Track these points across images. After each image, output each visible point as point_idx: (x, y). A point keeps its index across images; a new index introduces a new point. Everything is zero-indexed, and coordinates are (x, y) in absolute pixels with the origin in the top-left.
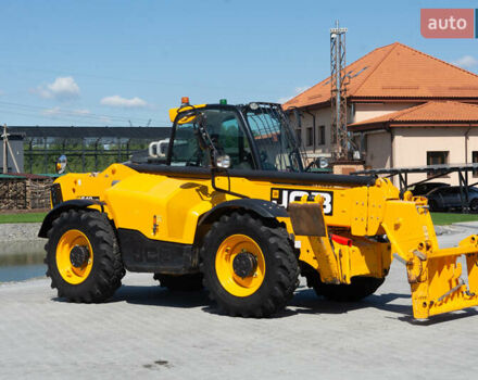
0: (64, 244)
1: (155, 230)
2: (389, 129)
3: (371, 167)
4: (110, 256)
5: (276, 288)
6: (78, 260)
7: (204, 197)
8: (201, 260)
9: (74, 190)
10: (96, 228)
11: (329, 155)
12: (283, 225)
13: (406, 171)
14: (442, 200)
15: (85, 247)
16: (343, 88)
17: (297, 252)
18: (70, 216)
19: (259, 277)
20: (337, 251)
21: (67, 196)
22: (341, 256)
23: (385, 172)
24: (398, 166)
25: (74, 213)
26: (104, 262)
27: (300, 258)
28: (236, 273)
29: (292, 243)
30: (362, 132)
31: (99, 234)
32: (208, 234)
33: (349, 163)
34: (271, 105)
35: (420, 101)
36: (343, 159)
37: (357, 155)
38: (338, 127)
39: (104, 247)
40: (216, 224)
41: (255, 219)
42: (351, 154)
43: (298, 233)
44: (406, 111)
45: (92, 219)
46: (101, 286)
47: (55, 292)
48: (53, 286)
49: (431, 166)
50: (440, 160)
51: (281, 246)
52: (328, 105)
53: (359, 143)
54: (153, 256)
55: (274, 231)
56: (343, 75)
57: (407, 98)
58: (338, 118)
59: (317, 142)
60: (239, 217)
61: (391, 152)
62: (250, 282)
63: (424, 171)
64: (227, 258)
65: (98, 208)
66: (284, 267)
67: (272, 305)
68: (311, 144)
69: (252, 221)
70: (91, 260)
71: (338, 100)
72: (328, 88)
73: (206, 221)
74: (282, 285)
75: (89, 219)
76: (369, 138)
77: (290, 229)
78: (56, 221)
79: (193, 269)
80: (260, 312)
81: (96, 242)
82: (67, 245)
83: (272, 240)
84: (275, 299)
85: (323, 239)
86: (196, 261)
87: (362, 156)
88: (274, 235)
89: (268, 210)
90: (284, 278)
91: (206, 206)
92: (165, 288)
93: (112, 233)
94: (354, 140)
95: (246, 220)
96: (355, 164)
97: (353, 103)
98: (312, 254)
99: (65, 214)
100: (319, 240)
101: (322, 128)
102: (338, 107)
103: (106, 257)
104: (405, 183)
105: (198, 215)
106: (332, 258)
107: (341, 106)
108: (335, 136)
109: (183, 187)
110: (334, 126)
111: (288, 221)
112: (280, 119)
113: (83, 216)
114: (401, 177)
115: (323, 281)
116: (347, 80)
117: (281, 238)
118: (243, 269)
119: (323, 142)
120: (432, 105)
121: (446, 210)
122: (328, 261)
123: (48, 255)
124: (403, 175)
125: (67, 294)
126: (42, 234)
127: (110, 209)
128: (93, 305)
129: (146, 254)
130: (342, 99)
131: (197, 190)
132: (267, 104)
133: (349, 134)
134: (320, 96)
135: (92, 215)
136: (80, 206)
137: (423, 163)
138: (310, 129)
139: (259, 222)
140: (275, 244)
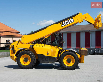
2: (0, 36)
54: (47, 59)
62: (70, 64)
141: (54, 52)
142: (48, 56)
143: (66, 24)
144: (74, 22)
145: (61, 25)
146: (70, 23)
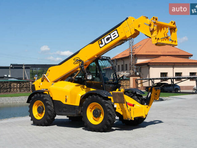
0: (35, 105)
1: (66, 101)
2: (148, 65)
3: (142, 77)
4: (51, 110)
5: (108, 122)
6: (40, 111)
7: (83, 89)
8: (82, 111)
9: (39, 87)
10: (46, 100)
11: (129, 74)
12: (110, 99)
13: (154, 79)
14: (166, 88)
15: (42, 106)
16: (133, 52)
17: (115, 109)
18: (37, 96)
19: (102, 118)
20: (129, 109)
21: (37, 89)
22: (130, 110)
23: (147, 79)
24: (151, 77)
25: (39, 95)
26: (49, 112)
27: (116, 111)
28: (94, 116)
29: (113, 106)
30: (139, 66)
31: (47, 102)
32: (84, 103)
33: (135, 76)
34: (107, 57)
35: (158, 56)
36: (133, 75)
37: (138, 74)
38: (132, 64)
39: (49, 107)
40: (87, 99)
41: (100, 97)
42: (136, 73)
43: (115, 102)
44: (153, 59)
45: (45, 97)
46: (48, 120)
47: (32, 122)
48: (31, 120)
49: (162, 77)
50: (165, 75)
51: (109, 107)
52: (128, 58)
53: (138, 70)
54: (65, 110)
55: (107, 101)
56: (133, 48)
57: (154, 55)
58: (132, 61)
59: (125, 70)
60: (95, 96)
61: (149, 73)
62: (99, 119)
63: (160, 79)
64: (91, 111)
65: (47, 93)
66: (110, 114)
67: (106, 128)
68: (123, 70)
69: (99, 98)
70: (44, 111)
71: (132, 56)
72: (128, 52)
73: (83, 98)
74: (110, 120)
75: (44, 97)
76: (142, 68)
77: (112, 101)
78: (33, 97)
79: (79, 114)
80: (102, 130)
81: (46, 105)
82: (36, 106)
83: (106, 105)
84: (107, 125)
85: (124, 104)
86: (80, 112)
87: (139, 74)
88: (107, 103)
89: (105, 94)
90: (110, 118)
91: (84, 92)
92: (71, 120)
93: (51, 101)
94: (137, 69)
95: (97, 98)
96: (137, 76)
97: (136, 57)
98: (120, 110)
99: (36, 95)
100: (122, 104)
101: (126, 65)
102: (132, 58)
103: (50, 110)
104: (154, 83)
105: (81, 95)
106: (127, 111)
107: (133, 58)
108: (130, 67)
109: (76, 86)
110: (130, 64)
111: (112, 98)
112: (110, 62)
113: (42, 96)
114: (152, 81)
115: (124, 119)
116: (134, 49)
117: (109, 104)
118: (96, 115)
119: (127, 70)
120: (162, 57)
121: (167, 92)
122: (126, 112)
123: (30, 109)
124: (153, 80)
125: (36, 123)
126: (28, 102)
127: (51, 93)
128: (45, 127)
129: (63, 109)
130: (133, 55)
131: (81, 87)
132: (105, 57)
133: (135, 67)
134: (125, 54)
135: (45, 95)
136: (41, 92)
137: (159, 77)
138: (122, 65)
139: (102, 98)
140: (108, 106)
141: (74, 96)
142: (67, 103)
143: (107, 42)
144: (119, 36)
145: (99, 44)
146: (112, 40)
